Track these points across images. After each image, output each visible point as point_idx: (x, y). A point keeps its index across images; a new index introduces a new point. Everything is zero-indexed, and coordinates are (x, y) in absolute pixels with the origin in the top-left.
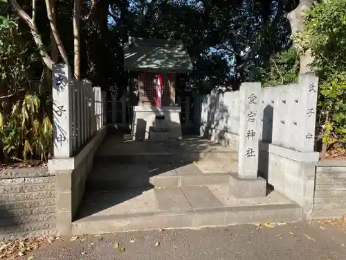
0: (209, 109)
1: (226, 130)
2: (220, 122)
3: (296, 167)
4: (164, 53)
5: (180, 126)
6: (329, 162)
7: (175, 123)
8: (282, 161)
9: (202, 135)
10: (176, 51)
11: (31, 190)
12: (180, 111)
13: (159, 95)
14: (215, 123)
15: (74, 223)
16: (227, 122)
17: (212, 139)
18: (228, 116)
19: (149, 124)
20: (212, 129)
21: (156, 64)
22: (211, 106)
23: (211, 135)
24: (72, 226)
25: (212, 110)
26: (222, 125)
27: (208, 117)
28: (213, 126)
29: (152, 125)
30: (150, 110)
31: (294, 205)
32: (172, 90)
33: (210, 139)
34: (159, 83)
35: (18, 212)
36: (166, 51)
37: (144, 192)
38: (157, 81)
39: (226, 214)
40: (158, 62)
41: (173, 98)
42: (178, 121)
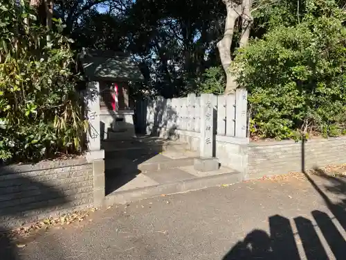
0: (155, 112)
1: (175, 128)
2: (169, 122)
3: (237, 148)
4: (117, 64)
5: (133, 127)
6: (254, 144)
7: (129, 124)
8: (227, 145)
9: (149, 133)
10: (126, 63)
11: (76, 175)
12: (133, 113)
13: (116, 100)
14: (163, 123)
15: (107, 197)
16: (175, 121)
17: (161, 136)
18: (177, 117)
19: (107, 126)
20: (161, 128)
21: (113, 74)
22: (157, 109)
23: (159, 133)
24: (105, 199)
25: (160, 113)
26: (170, 124)
27: (155, 119)
28: (160, 125)
29: (109, 127)
30: (108, 113)
31: (236, 172)
32: (126, 96)
33: (159, 136)
34: (116, 89)
35: (67, 192)
36: (117, 62)
37: (137, 176)
38: (113, 88)
39: (199, 182)
40: (113, 72)
41: (127, 103)
42: (132, 122)
